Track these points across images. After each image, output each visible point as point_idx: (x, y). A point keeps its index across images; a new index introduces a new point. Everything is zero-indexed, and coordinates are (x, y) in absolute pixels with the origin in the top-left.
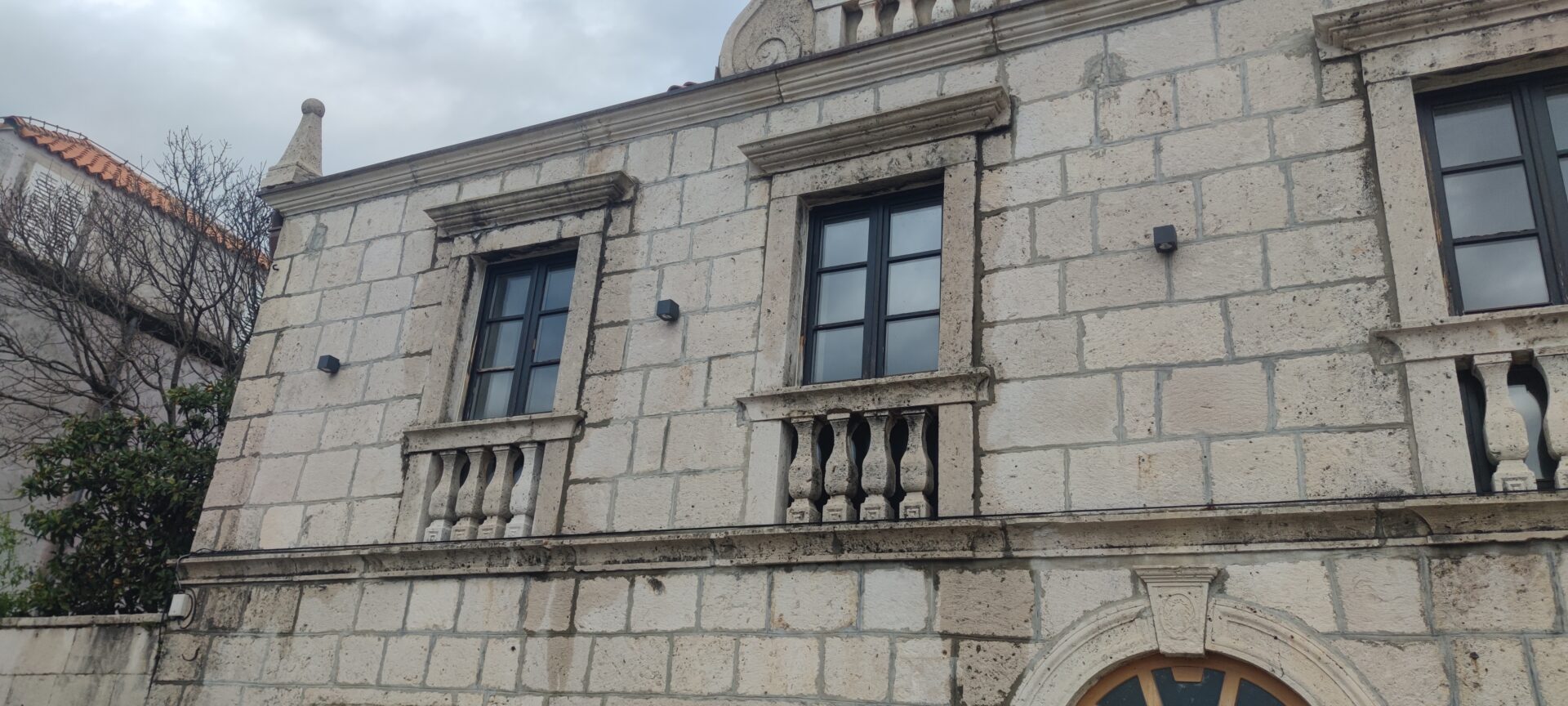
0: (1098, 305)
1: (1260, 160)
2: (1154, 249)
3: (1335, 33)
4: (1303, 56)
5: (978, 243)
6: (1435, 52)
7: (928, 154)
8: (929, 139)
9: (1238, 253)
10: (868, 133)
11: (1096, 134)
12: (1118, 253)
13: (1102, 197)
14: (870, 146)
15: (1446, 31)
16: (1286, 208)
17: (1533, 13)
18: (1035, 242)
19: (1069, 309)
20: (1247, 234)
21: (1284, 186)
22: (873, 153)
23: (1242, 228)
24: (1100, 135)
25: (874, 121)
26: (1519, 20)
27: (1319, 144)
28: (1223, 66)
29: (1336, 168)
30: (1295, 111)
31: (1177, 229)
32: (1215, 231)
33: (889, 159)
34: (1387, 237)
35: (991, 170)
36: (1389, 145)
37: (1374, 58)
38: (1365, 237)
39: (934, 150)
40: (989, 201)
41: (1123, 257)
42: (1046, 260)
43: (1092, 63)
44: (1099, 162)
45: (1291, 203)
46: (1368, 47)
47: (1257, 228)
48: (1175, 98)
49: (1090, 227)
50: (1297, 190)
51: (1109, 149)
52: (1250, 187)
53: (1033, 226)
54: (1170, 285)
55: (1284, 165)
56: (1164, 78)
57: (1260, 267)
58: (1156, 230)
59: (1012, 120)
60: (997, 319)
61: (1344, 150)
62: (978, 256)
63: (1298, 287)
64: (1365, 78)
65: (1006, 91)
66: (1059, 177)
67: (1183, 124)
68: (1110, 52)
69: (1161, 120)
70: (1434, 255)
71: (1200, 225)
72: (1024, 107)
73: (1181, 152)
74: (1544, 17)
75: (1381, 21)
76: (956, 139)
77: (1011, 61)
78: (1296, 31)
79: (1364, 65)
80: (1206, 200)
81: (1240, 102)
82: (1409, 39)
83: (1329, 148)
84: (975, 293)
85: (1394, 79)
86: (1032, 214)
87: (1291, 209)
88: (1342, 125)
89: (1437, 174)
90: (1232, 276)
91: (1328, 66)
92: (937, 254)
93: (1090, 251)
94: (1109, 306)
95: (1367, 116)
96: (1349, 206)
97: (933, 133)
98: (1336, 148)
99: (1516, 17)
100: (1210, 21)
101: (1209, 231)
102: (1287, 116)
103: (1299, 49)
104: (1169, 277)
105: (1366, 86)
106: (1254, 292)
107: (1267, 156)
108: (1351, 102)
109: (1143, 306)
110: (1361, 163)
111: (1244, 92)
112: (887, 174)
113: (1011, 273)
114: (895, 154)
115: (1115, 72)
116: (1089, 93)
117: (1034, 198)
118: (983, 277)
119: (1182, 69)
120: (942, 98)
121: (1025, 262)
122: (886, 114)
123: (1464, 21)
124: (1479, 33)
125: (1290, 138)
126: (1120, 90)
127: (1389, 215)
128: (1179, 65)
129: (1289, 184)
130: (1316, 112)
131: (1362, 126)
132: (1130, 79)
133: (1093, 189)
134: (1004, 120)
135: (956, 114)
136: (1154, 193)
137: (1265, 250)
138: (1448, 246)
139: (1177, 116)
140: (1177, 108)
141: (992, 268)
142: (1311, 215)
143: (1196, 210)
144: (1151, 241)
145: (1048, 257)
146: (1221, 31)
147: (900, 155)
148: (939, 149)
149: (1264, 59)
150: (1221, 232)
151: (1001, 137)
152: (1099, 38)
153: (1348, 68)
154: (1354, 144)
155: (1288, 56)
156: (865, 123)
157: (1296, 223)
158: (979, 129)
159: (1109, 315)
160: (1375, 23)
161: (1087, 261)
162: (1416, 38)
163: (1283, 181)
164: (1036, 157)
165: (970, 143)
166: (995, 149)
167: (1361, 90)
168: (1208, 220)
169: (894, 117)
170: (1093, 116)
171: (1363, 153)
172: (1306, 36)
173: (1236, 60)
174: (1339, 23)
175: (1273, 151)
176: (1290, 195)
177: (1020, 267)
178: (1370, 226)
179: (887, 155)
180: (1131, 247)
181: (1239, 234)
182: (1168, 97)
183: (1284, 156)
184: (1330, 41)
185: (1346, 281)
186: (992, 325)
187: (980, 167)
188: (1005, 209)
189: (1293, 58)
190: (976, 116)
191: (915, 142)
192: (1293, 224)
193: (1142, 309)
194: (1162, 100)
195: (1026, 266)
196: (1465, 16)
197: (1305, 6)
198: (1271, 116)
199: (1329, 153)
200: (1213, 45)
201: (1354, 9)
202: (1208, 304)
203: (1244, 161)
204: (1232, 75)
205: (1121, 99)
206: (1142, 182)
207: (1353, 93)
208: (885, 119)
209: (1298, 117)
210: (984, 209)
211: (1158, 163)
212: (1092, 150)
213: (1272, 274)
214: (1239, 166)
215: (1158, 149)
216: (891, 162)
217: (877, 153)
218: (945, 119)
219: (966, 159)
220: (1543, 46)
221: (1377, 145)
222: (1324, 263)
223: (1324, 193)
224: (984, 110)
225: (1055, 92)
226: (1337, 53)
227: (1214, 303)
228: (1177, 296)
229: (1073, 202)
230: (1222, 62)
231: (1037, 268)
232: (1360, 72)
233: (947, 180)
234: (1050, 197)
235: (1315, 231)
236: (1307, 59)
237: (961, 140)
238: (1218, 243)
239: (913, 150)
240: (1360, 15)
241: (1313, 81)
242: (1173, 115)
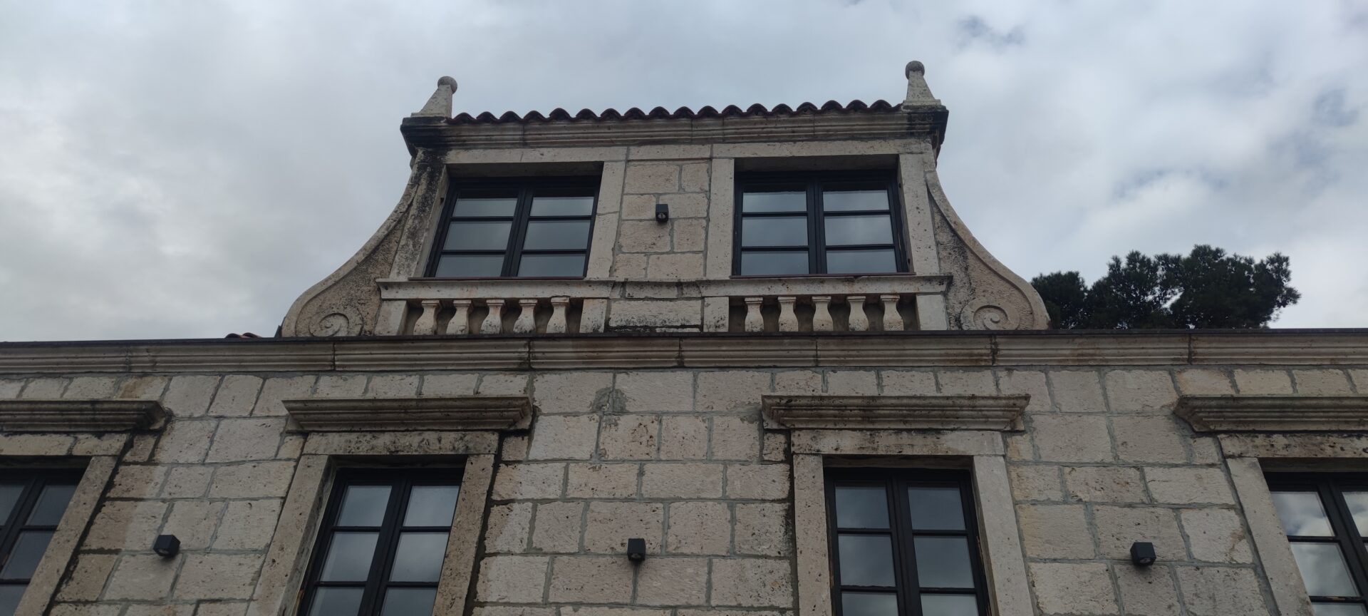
0: (576, 599)
1: (715, 497)
2: (627, 556)
3: (775, 411)
4: (752, 422)
5: (484, 527)
6: (839, 440)
7: (456, 440)
8: (460, 428)
9: (690, 571)
10: (406, 413)
11: (596, 451)
12: (598, 555)
13: (593, 505)
14: (406, 424)
15: (847, 427)
16: (729, 539)
17: (902, 426)
18: (533, 534)
19: (551, 600)
20: (698, 556)
21: (729, 521)
22: (407, 430)
23: (695, 550)
24: (600, 453)
25: (414, 403)
26: (894, 429)
27: (757, 493)
28: (697, 417)
29: (767, 514)
30: (744, 463)
31: (646, 542)
32: (675, 550)
33: (421, 438)
34: (797, 577)
35: (507, 465)
36: (804, 503)
37: (799, 435)
38: (781, 574)
39: (461, 439)
40: (502, 491)
41: (602, 560)
42: (539, 552)
43: (602, 394)
44: (595, 474)
45: (733, 536)
46: (796, 426)
47: (706, 552)
48: (660, 435)
49: (579, 529)
50: (738, 526)
51: (604, 466)
52: (705, 517)
53: (533, 520)
54: (635, 590)
55: (732, 503)
56: (654, 417)
57: (705, 585)
58: (630, 540)
59: (532, 427)
60: (488, 600)
61: (773, 501)
62: (482, 538)
63: (731, 607)
64: (793, 449)
65: (531, 401)
66: (562, 482)
67: (663, 457)
68: (616, 388)
69: (647, 449)
70: (827, 597)
71: (664, 542)
72: (543, 417)
73: (659, 479)
74: (909, 431)
75: (806, 410)
76: (483, 433)
77: (539, 378)
78: (750, 403)
79: (792, 439)
80: (671, 521)
81: (706, 448)
82: (823, 426)
83: (764, 497)
84: (473, 572)
85: (811, 454)
86: (535, 509)
87: (732, 541)
88: (774, 481)
89: (834, 533)
90: (683, 590)
91: (769, 434)
92: (446, 530)
93: (576, 550)
94: (585, 602)
95: (791, 478)
96: (773, 546)
97: (463, 424)
98: (768, 498)
99: (893, 427)
100: (691, 381)
101: (671, 549)
102: (737, 466)
103: (750, 417)
104: (635, 583)
105: (792, 455)
106: (697, 607)
107: (720, 494)
108: (781, 465)
109: (612, 605)
110: (784, 513)
111: (709, 441)
112: (416, 451)
113: (506, 558)
114: (427, 435)
115: (617, 405)
116: (596, 417)
117: (539, 496)
118: (483, 558)
119: (668, 413)
120: (477, 396)
121: (521, 551)
122: (426, 400)
123: (859, 422)
124: (868, 433)
125: (738, 484)
126: (619, 420)
127: (800, 559)
128: (665, 409)
129: (733, 520)
130: (758, 467)
131: (787, 485)
132: (628, 413)
133: (587, 497)
134: (525, 425)
135: (486, 412)
136: (633, 509)
137: (710, 573)
138: (838, 590)
139: (659, 449)
140: (659, 443)
141: (492, 551)
142: (746, 549)
143: (663, 529)
144: (625, 550)
145: (541, 549)
146: (699, 390)
147: (431, 436)
148: (466, 438)
149: (726, 418)
150: (679, 551)
151: (520, 438)
152: (610, 375)
153: (781, 438)
154: (780, 498)
155: (742, 420)
156: (406, 404)
157: (735, 553)
158: (503, 428)
159: (582, 610)
160: (802, 410)
161: (572, 558)
162: (828, 427)
163: (729, 517)
164: (546, 461)
165: (493, 439)
166: (513, 448)
167: (789, 457)
168: (671, 539)
169: (433, 403)
170: (596, 436)
171: (785, 506)
172: (756, 408)
173: (705, 415)
174: (778, 404)
175: (724, 492)
176: (733, 530)
177: (516, 554)
178: (786, 565)
179: (420, 435)
180: (609, 551)
181: (693, 555)
182: (655, 433)
183: (732, 497)
184: (771, 416)
185: (765, 608)
186: (483, 605)
187: (498, 461)
188: (512, 501)
189: (745, 422)
190: (502, 417)
191: (447, 428)
192: (732, 554)
193: (611, 608)
194: (649, 434)
195: (521, 554)
196: (860, 419)
197: (759, 386)
198: (726, 463)
199: (764, 501)
200: (692, 399)
201: (790, 397)
202: (662, 611)
203: (703, 495)
204: (703, 425)
205: (619, 427)
206: (626, 498)
207: (784, 458)
208: (424, 403)
209: (745, 468)
210: (495, 497)
211: (640, 485)
212: (591, 464)
213: (713, 593)
214: (699, 499)
215: (641, 473)
216: (423, 441)
217: (411, 431)
218: (477, 414)
219: (487, 451)
220: (908, 451)
221: (796, 502)
222: (752, 590)
223: (756, 532)
224: (510, 413)
225: (568, 410)
226: (775, 426)
227: (667, 611)
228: (639, 601)
229: (570, 504)
230: (697, 414)
231: (530, 558)
232: (789, 443)
233: (468, 466)
234: (551, 497)
235: (748, 563)
236: (755, 426)
237: (487, 435)
238: (676, 560)
239: (444, 435)
240: (793, 402)
241: (757, 443)
242: (656, 448)
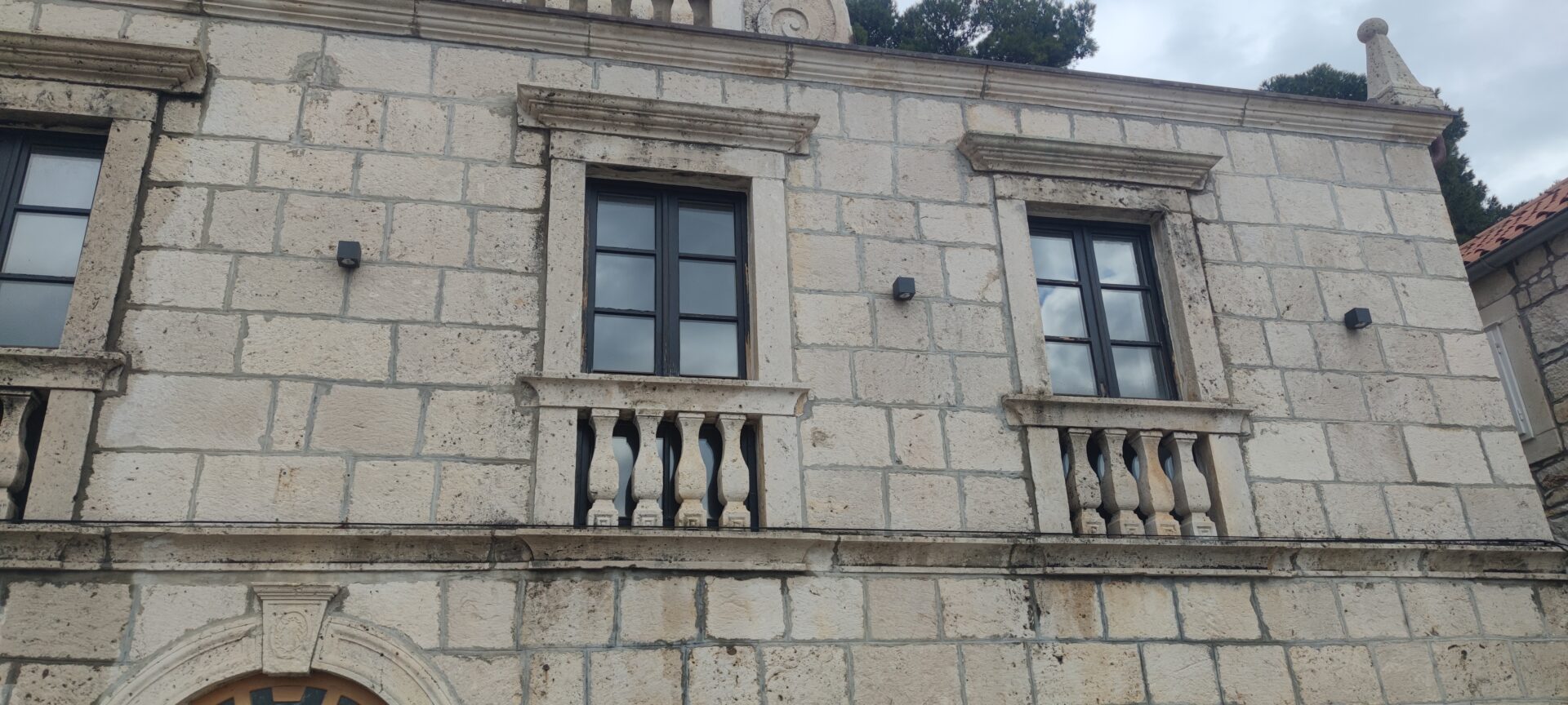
0: (268, 307)
1: (452, 200)
2: (336, 262)
3: (533, 105)
4: (504, 116)
5: (139, 213)
6: (607, 148)
7: (94, 97)
8: (99, 81)
9: (417, 282)
10: (15, 52)
11: (298, 132)
12: (299, 258)
13: (292, 198)
14: (17, 68)
15: (617, 132)
16: (467, 250)
17: (679, 138)
18: (208, 227)
19: (234, 306)
20: (427, 266)
21: (468, 230)
22: (19, 77)
23: (425, 260)
24: (301, 134)
25: (27, 40)
26: (670, 141)
27: (504, 200)
28: (434, 103)
29: (515, 225)
30: (490, 164)
31: (362, 247)
32: (398, 257)
33: (40, 89)
34: (545, 295)
35: (170, 137)
36: (560, 216)
37: (560, 137)
38: (527, 291)
39: (102, 96)
40: (162, 168)
41: (303, 264)
42: (218, 249)
43: (306, 59)
44: (296, 160)
45: (472, 246)
46: (558, 126)
47: (437, 262)
48: (384, 120)
49: (273, 226)
50: (479, 237)
51: (308, 151)
52: (439, 223)
53: (209, 209)
54: (346, 301)
55: (473, 210)
56: (377, 97)
57: (434, 299)
58: (341, 243)
59: (206, 90)
60: (147, 302)
61: (524, 210)
62: (136, 228)
63: (465, 325)
64: (551, 152)
65: (204, 57)
66: (249, 165)
67: (387, 147)
68: (326, 54)
69: (366, 137)
70: (578, 318)
71: (385, 248)
72: (222, 80)
73: (379, 173)
74: (687, 143)
75: (571, 107)
76: (133, 91)
77: (216, 27)
78: (502, 92)
79: (552, 140)
80: (395, 225)
81: (443, 142)
82: (590, 129)
83: (512, 205)
84: (124, 267)
85: (573, 160)
86: (211, 195)
87: (471, 252)
88: (526, 187)
89: (593, 250)
90: (407, 303)
91: (524, 133)
92: (84, 213)
93: (270, 250)
94: (279, 310)
95: (547, 185)
96: (519, 261)
97: (105, 76)
98: (518, 207)
99: (670, 137)
100: (429, 57)
101: (394, 256)
102: (482, 167)
103: (502, 109)
104: (346, 292)
105: (550, 159)
106: (424, 323)
107: (458, 198)
108: (536, 169)
109: (315, 316)
110: (535, 225)
111: (449, 133)
112: (33, 106)
113: (173, 254)
114: (50, 86)
115: (328, 76)
116: (298, 88)
117: (216, 180)
118: (138, 252)
119: (395, 94)
120: (123, 40)
121: (193, 246)
122: (46, 37)
123: (632, 128)
124: (641, 142)
125: (481, 187)
126: (330, 95)
127: (550, 276)
128: (393, 88)
129: (473, 229)
130: (507, 169)
131: (542, 193)
132: (342, 87)
133: (284, 187)
134: (196, 87)
135: (138, 64)
136: (346, 206)
137: (441, 286)
138: (591, 312)
139: (382, 137)
140: (383, 130)
141: (151, 244)
142: (487, 262)
143: (385, 233)
144: (334, 254)
145: (220, 246)
146: (438, 69)
147: (57, 89)
148: (109, 96)
149: (471, 108)
150: (404, 259)
151: (189, 105)
152: (319, 36)
153: (538, 138)
154: (533, 207)
155: (492, 112)
156: (15, 39)
157: (473, 266)
158: (163, 88)
159: (277, 320)
160: (566, 107)
161: (263, 259)
162: (595, 130)
163: (468, 225)
164: (227, 138)
165: (151, 101)
166: (178, 115)
167: (546, 161)
168: (394, 245)
169: (57, 43)
170: (297, 113)
171: (538, 216)
172: (510, 99)
173: (446, 101)
174: (538, 97)
175: (464, 195)
176: (473, 239)
177: (186, 250)
178: (533, 282)
179: (38, 84)
180: (313, 254)
181: (420, 265)
182: (378, 117)
183: (473, 202)
184: (528, 110)
185: (505, 328)
186: (139, 307)
187: (157, 131)
188: (180, 184)
189: (496, 115)
190: (161, 73)
191: (79, 80)
192: (470, 266)
193: (314, 319)
194: (371, 117)
195: (192, 250)
196: (633, 124)
197: (514, 73)
198: (469, 162)
199: (512, 209)
200: (428, 80)
201: (551, 89)
202: (379, 326)
203: (437, 197)
204: (441, 114)
205: (330, 104)
206: (336, 193)
207: (540, 163)
208: (43, 42)
209: (491, 170)
210: (153, 177)
211: (355, 178)
212: (290, 147)
213: (444, 308)
214: (431, 201)
215: (358, 165)
216: (43, 93)
217: (25, 78)
218: (123, 65)
219: (141, 117)
220: (683, 167)
221: (550, 213)
222: (491, 308)
223: (501, 244)
224: (173, 69)
225: (259, 75)
226: (532, 123)
227: (386, 326)
228: (351, 313)
229: (260, 195)
230: (434, 99)
231: (206, 256)
232: (548, 146)
233: (113, 133)
234: (235, 183)
235: (489, 277)
236: (507, 120)
237: (139, 94)
238: (399, 269)
239: (75, 88)
240: (556, 97)
241: (509, 141)
242: (379, 135)
